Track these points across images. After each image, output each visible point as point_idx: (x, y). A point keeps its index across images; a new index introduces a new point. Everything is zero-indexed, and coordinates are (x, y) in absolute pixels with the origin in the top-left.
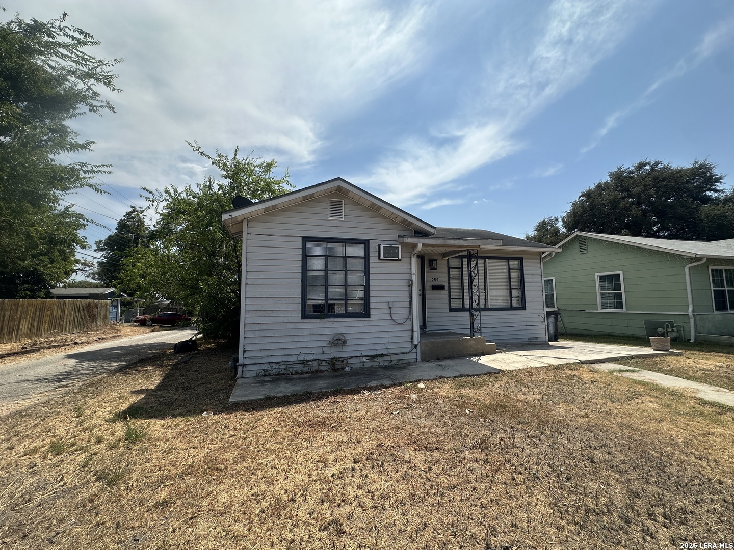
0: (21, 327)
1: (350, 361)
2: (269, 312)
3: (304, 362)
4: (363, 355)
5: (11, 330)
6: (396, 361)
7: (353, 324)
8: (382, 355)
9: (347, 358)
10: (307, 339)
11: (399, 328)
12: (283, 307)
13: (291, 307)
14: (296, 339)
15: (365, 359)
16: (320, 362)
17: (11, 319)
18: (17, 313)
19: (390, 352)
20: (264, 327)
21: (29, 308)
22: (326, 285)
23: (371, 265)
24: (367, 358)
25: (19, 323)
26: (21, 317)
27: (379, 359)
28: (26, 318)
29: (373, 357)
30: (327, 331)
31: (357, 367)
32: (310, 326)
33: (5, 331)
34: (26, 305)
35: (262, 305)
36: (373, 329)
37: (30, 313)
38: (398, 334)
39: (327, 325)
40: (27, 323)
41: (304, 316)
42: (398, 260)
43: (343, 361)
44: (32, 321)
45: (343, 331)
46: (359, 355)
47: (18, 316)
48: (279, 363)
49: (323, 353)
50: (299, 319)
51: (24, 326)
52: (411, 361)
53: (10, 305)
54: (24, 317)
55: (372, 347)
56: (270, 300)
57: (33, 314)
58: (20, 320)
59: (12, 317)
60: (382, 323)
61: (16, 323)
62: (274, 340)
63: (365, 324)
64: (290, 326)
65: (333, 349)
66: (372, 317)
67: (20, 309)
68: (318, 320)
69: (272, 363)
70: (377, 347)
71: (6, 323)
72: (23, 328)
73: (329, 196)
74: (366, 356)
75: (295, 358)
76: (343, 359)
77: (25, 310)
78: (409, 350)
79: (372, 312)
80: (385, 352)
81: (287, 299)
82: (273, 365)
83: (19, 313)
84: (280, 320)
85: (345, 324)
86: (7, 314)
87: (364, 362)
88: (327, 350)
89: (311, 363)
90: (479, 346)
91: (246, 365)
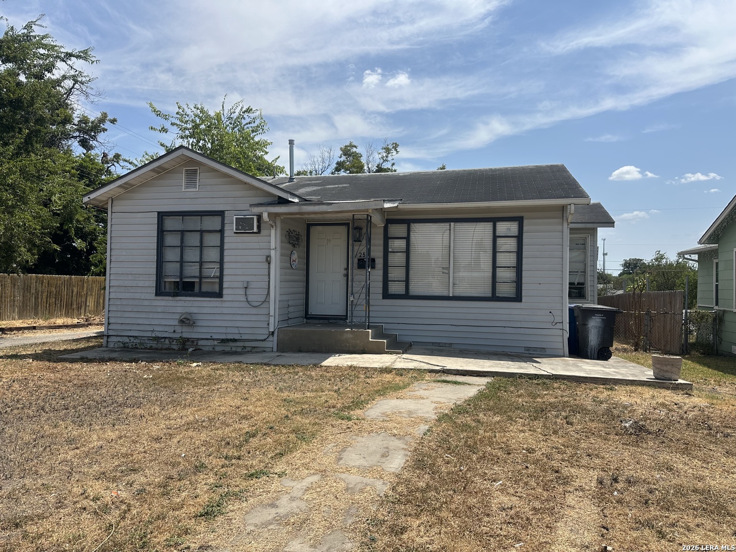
0: (88, 304)
1: (200, 343)
2: (129, 288)
3: (157, 339)
4: (214, 337)
5: (80, 305)
6: (250, 348)
7: (205, 304)
8: (235, 340)
9: (198, 339)
10: (160, 316)
11: (254, 311)
12: (141, 284)
13: (147, 284)
14: (151, 316)
15: (216, 343)
16: (171, 340)
17: (79, 294)
18: (83, 289)
19: (244, 337)
20: (124, 302)
21: (94, 285)
22: (182, 262)
23: (226, 240)
24: (218, 342)
25: (86, 299)
26: (87, 294)
27: (231, 344)
28: (91, 295)
29: (223, 341)
30: (179, 310)
31: (208, 350)
32: (163, 303)
33: (75, 306)
34: (91, 281)
35: (124, 281)
36: (225, 311)
37: (96, 290)
38: (254, 318)
39: (180, 304)
40: (93, 300)
41: (159, 292)
42: (253, 233)
43: (193, 342)
44: (97, 298)
45: (194, 310)
46: (209, 337)
47: (85, 292)
48: (136, 337)
49: (174, 331)
50: (153, 296)
51: (91, 303)
52: (267, 350)
53: (77, 281)
54: (90, 294)
55: (223, 330)
56: (130, 276)
57: (98, 291)
58: (87, 297)
59: (79, 293)
60: (236, 304)
61: (83, 299)
62: (133, 315)
63: (218, 304)
64: (146, 303)
65: (185, 329)
66: (225, 298)
67: (85, 285)
68: (171, 298)
69: (131, 336)
70: (229, 330)
71: (74, 298)
72: (90, 305)
73: (184, 165)
74: (218, 339)
75: (149, 334)
76: (193, 340)
77: (90, 287)
78: (266, 337)
79: (225, 292)
80: (237, 337)
81: (144, 276)
82: (131, 338)
83: (85, 289)
84: (137, 296)
85: (196, 304)
86: (75, 290)
87: (214, 345)
88: (178, 329)
89: (163, 340)
90: (358, 342)
91: (110, 336)
